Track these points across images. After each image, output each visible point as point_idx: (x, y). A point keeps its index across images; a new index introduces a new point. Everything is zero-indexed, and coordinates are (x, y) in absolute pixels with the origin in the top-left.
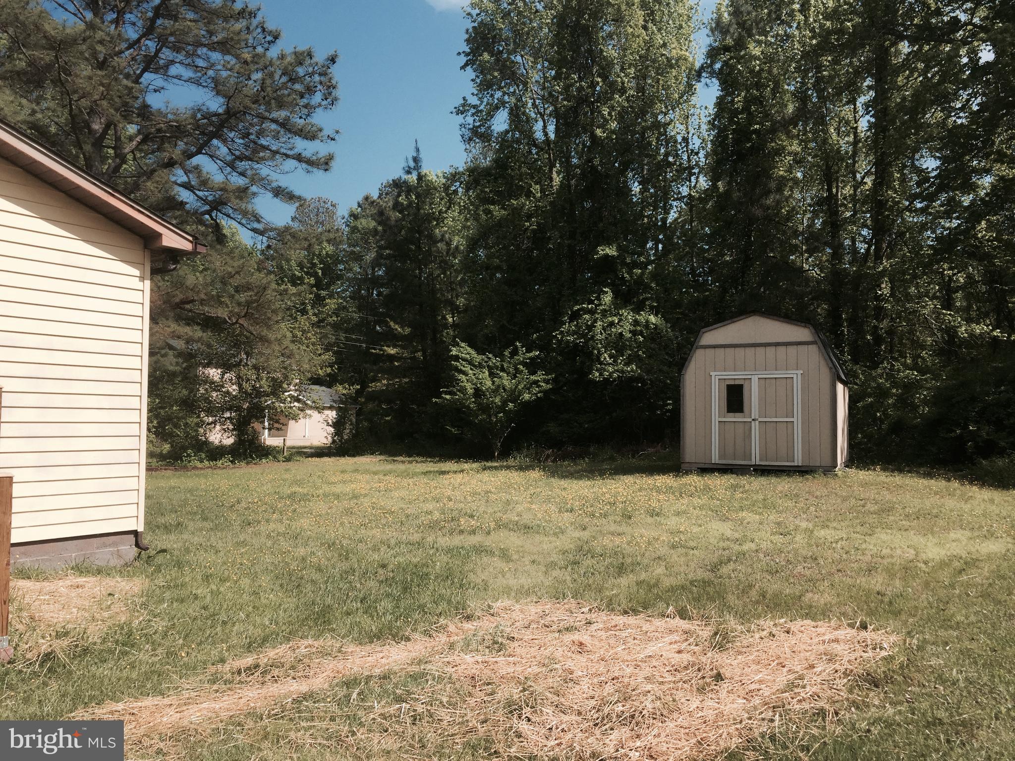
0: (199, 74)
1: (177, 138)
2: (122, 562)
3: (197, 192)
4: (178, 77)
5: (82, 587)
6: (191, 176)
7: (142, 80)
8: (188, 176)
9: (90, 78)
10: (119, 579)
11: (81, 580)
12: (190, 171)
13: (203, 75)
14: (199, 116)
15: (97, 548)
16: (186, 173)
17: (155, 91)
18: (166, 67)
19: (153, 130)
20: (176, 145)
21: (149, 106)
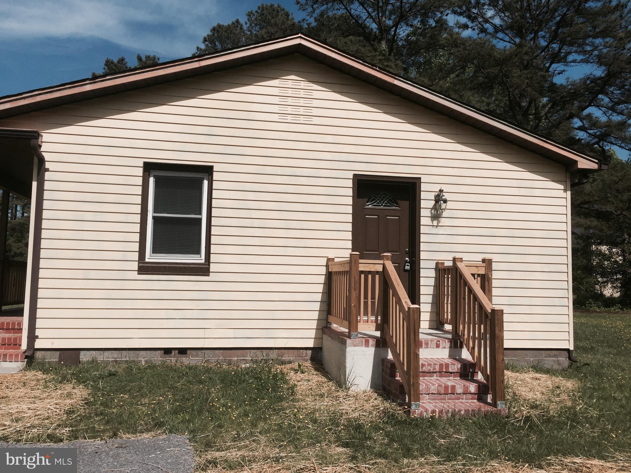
0: (587, 56)
1: (574, 100)
2: (561, 368)
3: (589, 131)
4: (574, 61)
5: (539, 379)
6: (585, 122)
7: (551, 69)
8: (583, 122)
9: (520, 76)
10: (562, 379)
11: (538, 375)
12: (584, 119)
13: (590, 56)
14: (588, 82)
15: (545, 357)
16: (581, 121)
17: (559, 74)
18: (565, 57)
19: (558, 98)
20: (573, 104)
21: (555, 84)
